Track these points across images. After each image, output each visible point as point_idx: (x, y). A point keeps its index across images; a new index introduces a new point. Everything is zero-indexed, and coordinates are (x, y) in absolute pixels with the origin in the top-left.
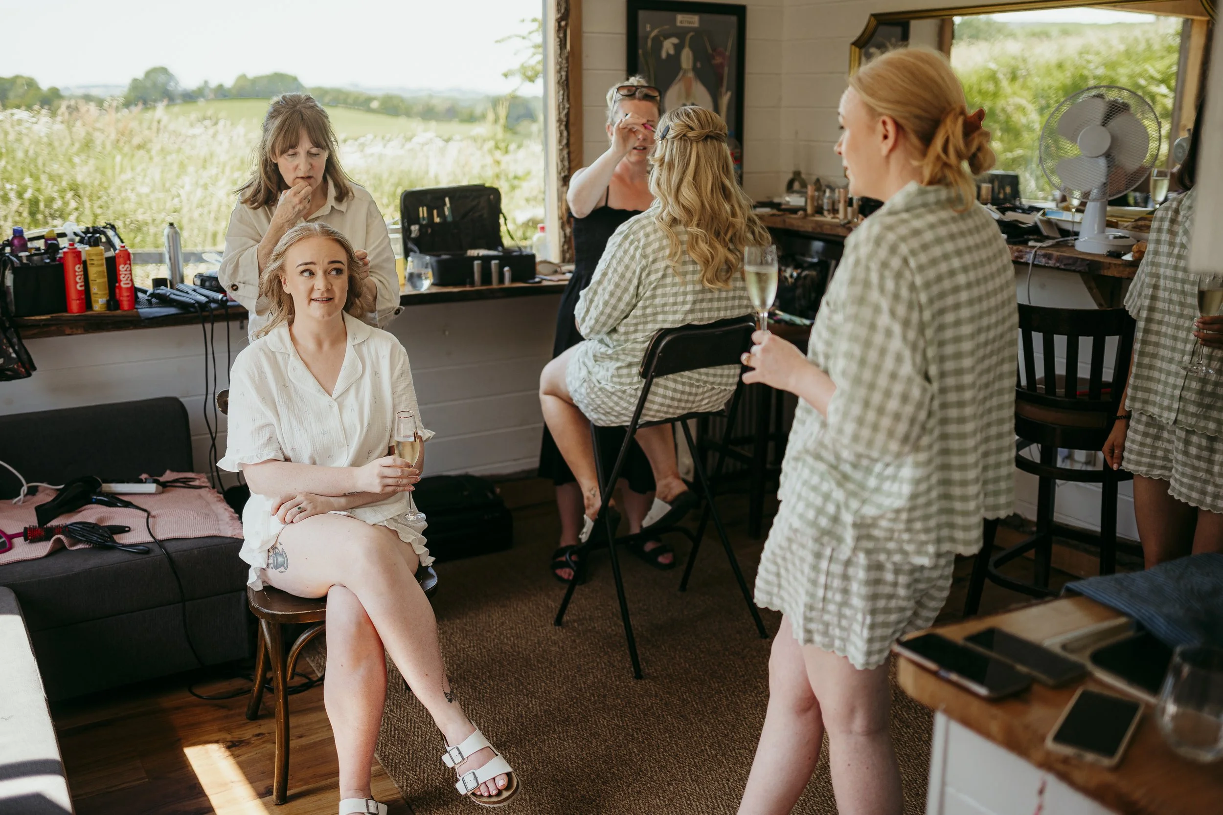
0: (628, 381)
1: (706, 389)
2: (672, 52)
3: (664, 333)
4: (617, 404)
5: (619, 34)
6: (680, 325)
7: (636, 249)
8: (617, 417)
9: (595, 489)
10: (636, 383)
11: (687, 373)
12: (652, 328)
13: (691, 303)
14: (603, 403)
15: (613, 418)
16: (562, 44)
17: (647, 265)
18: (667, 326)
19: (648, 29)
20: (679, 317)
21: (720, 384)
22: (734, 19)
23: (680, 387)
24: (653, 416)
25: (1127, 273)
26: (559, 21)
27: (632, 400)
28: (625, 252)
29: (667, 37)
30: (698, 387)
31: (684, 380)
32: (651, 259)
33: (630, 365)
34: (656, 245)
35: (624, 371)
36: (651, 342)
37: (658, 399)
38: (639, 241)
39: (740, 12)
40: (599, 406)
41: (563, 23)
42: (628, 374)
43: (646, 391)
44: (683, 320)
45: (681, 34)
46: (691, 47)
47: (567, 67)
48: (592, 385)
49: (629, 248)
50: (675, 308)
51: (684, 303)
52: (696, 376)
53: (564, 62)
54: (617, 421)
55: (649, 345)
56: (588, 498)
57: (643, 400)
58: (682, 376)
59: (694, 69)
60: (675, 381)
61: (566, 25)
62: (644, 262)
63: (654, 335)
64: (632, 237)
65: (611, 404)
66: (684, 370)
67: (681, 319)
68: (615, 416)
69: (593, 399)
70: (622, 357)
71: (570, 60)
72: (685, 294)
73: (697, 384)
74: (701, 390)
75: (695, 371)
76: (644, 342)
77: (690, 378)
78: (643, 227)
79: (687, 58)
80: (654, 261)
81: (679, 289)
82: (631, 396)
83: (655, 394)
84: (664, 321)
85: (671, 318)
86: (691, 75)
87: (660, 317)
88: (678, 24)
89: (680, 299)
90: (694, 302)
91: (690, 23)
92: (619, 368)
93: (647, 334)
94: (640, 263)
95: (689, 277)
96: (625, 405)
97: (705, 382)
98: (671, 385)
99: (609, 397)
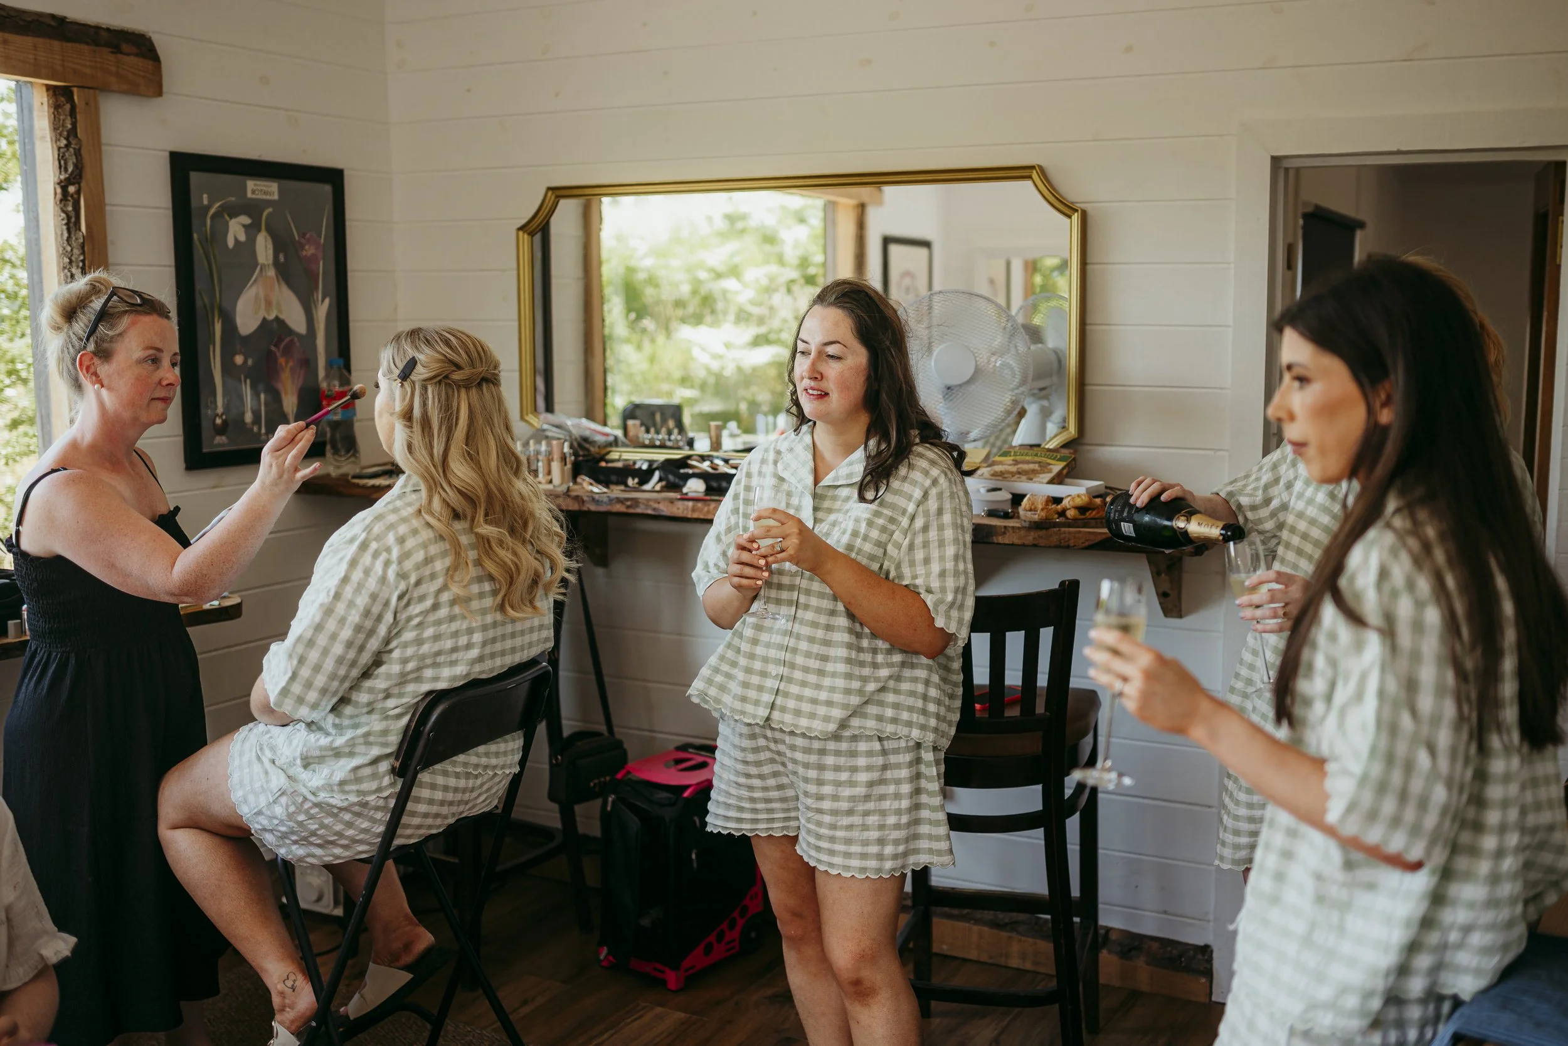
0: (374, 785)
1: (486, 778)
2: (242, 237)
3: (435, 697)
4: (349, 825)
5: (164, 208)
6: (462, 683)
7: (387, 563)
8: (345, 847)
9: (292, 977)
10: (386, 787)
11: (461, 758)
12: (415, 690)
13: (480, 645)
14: (323, 826)
15: (338, 851)
16: (71, 223)
17: (407, 590)
18: (441, 685)
19: (206, 202)
20: (460, 670)
21: (503, 767)
22: (327, 188)
23: (452, 782)
24: (409, 837)
25: (1031, 538)
26: (64, 185)
27: (379, 815)
28: (367, 572)
29: (234, 215)
30: (476, 777)
31: (458, 770)
32: (413, 579)
33: (376, 761)
34: (420, 556)
35: (367, 771)
36: (413, 715)
37: (422, 808)
38: (388, 550)
39: (334, 178)
40: (313, 833)
41: (72, 189)
42: (373, 774)
43: (403, 797)
44: (468, 674)
45: (253, 209)
46: (269, 230)
47: (83, 261)
48: (300, 800)
49: (373, 564)
50: (454, 656)
51: (469, 646)
52: (474, 760)
53: (76, 252)
54: (347, 854)
55: (410, 721)
56: (282, 994)
57: (398, 812)
58: (454, 764)
59: (276, 263)
60: (445, 773)
61: (78, 192)
62: (402, 586)
63: (417, 703)
64: (374, 545)
65: (339, 827)
66: (455, 754)
67: (464, 673)
68: (343, 846)
69: (300, 824)
70: (360, 749)
71: (86, 249)
72: (470, 631)
73: (475, 773)
74: (479, 781)
75: (471, 751)
76: (399, 716)
77: (465, 764)
78: (391, 527)
79: (264, 249)
80: (418, 583)
81: (461, 625)
82: (377, 809)
83: (418, 800)
84: (436, 679)
85: (446, 672)
86: (271, 273)
87: (428, 673)
88: (249, 195)
89: (463, 641)
90: (484, 644)
91: (266, 193)
92: (357, 768)
93: (404, 700)
94: (397, 587)
95: (475, 605)
96: (365, 825)
97: (486, 767)
98: (440, 780)
99: (335, 816)
